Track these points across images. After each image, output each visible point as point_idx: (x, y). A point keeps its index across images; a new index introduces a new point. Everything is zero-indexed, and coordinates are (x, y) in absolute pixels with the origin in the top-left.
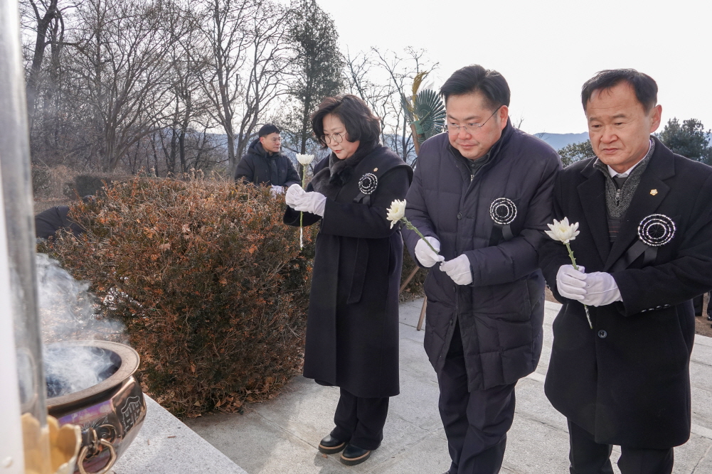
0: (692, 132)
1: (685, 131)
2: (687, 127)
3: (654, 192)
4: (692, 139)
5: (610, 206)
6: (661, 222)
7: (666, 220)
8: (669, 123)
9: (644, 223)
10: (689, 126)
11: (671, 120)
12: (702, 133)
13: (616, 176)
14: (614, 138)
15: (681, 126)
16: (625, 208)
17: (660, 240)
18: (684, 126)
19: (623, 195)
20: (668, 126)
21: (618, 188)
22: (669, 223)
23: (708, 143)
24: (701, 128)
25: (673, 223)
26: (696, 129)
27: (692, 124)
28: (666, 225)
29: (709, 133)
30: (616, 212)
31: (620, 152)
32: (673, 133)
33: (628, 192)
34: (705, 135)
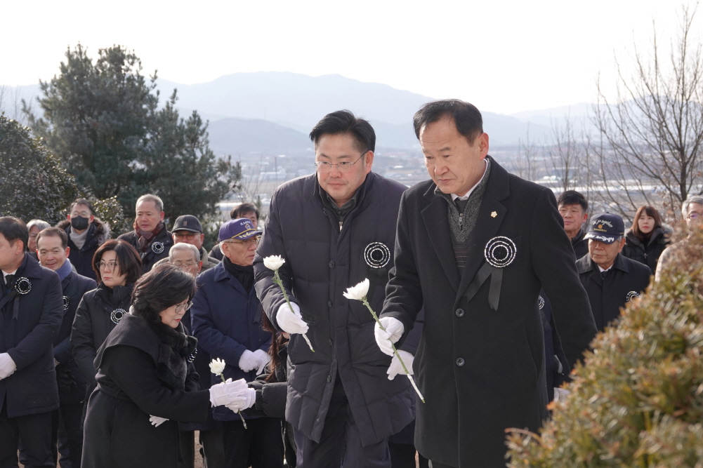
0: (121, 77)
1: (104, 73)
2: (107, 64)
3: (494, 214)
4: (122, 93)
5: (455, 231)
6: (503, 244)
7: (508, 242)
8: (69, 56)
9: (489, 246)
10: (111, 61)
11: (72, 50)
12: (141, 80)
13: (457, 199)
14: (445, 170)
15: (94, 63)
16: (468, 232)
17: (504, 261)
18: (100, 62)
19: (465, 220)
20: (66, 63)
21: (460, 212)
22: (511, 244)
23: (156, 101)
24: (136, 64)
25: (514, 244)
26: (128, 70)
27: (116, 57)
28: (508, 247)
29: (156, 77)
30: (460, 237)
31: (453, 182)
32: (81, 81)
33: (470, 216)
34: (148, 83)
